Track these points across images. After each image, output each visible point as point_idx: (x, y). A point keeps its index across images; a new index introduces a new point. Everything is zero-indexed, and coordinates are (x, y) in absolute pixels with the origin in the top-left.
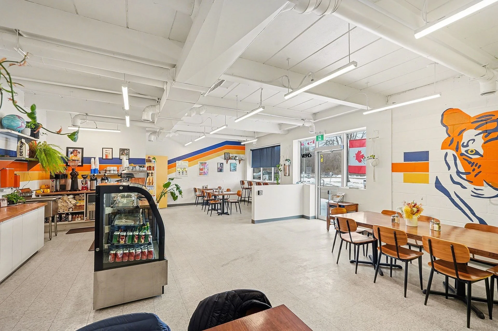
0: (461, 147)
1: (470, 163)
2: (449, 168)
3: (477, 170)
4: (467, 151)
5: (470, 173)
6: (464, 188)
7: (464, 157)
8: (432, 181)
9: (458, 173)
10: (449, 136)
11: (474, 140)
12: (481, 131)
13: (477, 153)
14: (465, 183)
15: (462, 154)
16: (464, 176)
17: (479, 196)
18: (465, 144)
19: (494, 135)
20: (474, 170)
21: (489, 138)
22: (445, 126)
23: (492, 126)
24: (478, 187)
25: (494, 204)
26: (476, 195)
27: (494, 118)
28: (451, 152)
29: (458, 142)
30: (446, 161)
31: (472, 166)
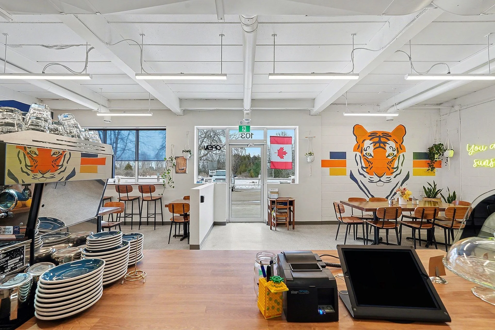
0: (364, 151)
1: (367, 161)
2: (358, 165)
4: (366, 154)
5: (367, 168)
6: (365, 177)
7: (365, 157)
8: (348, 174)
9: (362, 167)
10: (358, 143)
11: (369, 147)
12: (372, 142)
13: (371, 155)
14: (365, 174)
15: (364, 156)
16: (365, 170)
17: (371, 182)
18: (365, 149)
19: (378, 145)
20: (369, 166)
21: (376, 147)
22: (355, 135)
23: (377, 139)
24: (371, 176)
25: (378, 186)
26: (370, 181)
27: (378, 135)
28: (359, 154)
29: (362, 147)
30: (356, 159)
31: (369, 163)
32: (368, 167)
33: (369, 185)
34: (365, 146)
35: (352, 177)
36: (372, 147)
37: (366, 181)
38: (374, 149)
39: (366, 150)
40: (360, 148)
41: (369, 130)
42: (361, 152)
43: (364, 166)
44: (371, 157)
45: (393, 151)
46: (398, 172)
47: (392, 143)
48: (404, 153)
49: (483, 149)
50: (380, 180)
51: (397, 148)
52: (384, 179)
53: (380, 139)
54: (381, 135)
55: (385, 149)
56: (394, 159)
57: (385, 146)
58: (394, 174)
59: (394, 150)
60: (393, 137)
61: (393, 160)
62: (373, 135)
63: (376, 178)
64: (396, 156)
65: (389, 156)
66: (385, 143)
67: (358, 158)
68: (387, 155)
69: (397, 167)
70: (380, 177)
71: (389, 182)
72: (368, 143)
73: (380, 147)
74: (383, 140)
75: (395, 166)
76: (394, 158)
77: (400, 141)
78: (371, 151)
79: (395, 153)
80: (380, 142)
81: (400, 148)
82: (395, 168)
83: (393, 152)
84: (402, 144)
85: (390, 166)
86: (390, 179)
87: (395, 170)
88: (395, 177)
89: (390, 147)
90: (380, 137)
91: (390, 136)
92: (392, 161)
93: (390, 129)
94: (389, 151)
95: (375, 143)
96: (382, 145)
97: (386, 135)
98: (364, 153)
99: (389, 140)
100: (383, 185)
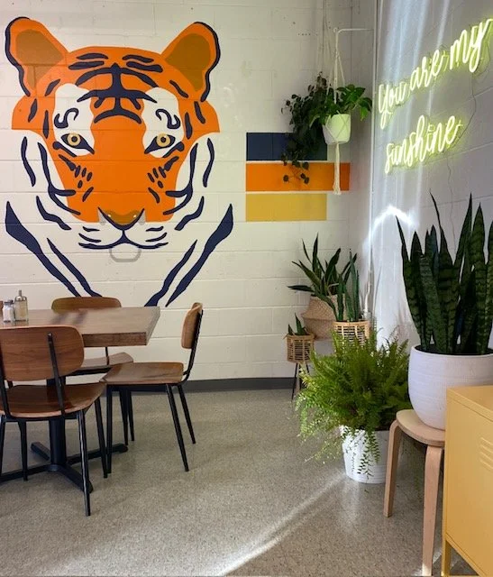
0: (55, 127)
1: (72, 166)
2: (33, 182)
3: (86, 187)
4: (65, 138)
5: (73, 192)
6: (66, 227)
7: (61, 151)
9: (52, 191)
10: (28, 94)
11: (76, 111)
12: (87, 91)
13: (84, 144)
14: (66, 217)
15: (56, 146)
17: (91, 245)
18: (61, 120)
19: (109, 104)
20: (80, 185)
21: (101, 109)
22: (15, 64)
23: (104, 82)
24: (89, 225)
25: (117, 260)
26: (88, 242)
27: (108, 64)
28: (35, 138)
29: (47, 112)
30: (25, 159)
31: (76, 176)
32: (76, 189)
33: (81, 259)
34: (60, 109)
35: (15, 227)
36: (87, 110)
37: (69, 243)
38: (96, 120)
39: (64, 125)
40: (40, 117)
41: (73, 40)
42: (46, 131)
43: (59, 185)
44: (84, 152)
45: (170, 126)
46: (191, 208)
47: (164, 98)
48: (212, 136)
50: (124, 240)
51: (187, 116)
52: (138, 233)
53: (117, 80)
54: (123, 64)
55: (139, 121)
56: (176, 158)
57: (139, 107)
58: (178, 217)
59: (174, 122)
60: (170, 72)
61: (170, 164)
62: (89, 63)
63: (108, 233)
64: (181, 147)
65: (154, 146)
66: (136, 97)
67: (33, 155)
68: (147, 143)
69: (188, 191)
70: (123, 228)
71: (156, 244)
72: (68, 95)
73: (118, 111)
74: (130, 82)
75: (180, 186)
76: (176, 153)
77: (197, 88)
78: (82, 125)
79: (179, 134)
80: (117, 91)
81: (197, 117)
82: (179, 194)
83: (173, 132)
84: (204, 98)
85: (160, 184)
86: (160, 234)
87: (179, 201)
88: (180, 227)
89: (160, 113)
90: (115, 71)
91: (158, 69)
92: (168, 166)
93: (155, 40)
94: (154, 127)
95: (98, 96)
96: (126, 104)
97: (142, 65)
98: (58, 134)
99: (154, 85)
100: (138, 257)
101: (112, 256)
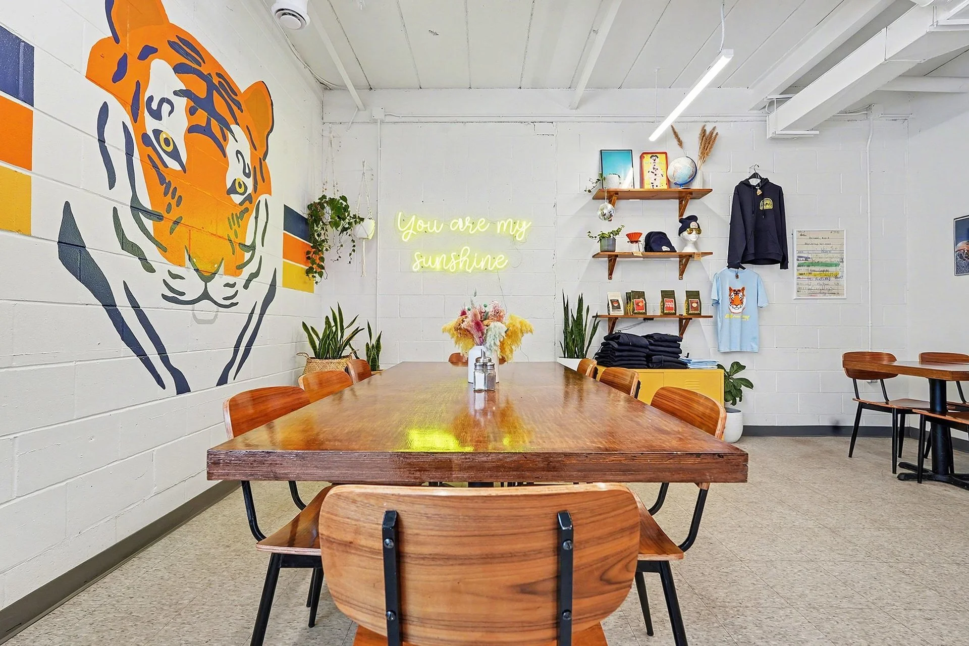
0: (145, 110)
1: (161, 178)
2: (112, 183)
4: (156, 134)
5: (160, 217)
6: (150, 269)
7: (150, 150)
9: (136, 207)
10: (116, 39)
11: (170, 102)
12: (184, 87)
13: (175, 155)
15: (145, 139)
16: (149, 223)
17: (175, 298)
18: (153, 106)
19: (202, 118)
21: (195, 120)
23: (200, 87)
25: (198, 322)
27: (204, 69)
30: (102, 141)
31: (166, 194)
32: (164, 212)
34: (153, 91)
36: (181, 112)
37: (150, 292)
38: (189, 131)
39: (158, 115)
40: (129, 82)
43: (145, 200)
44: (178, 166)
45: (244, 173)
47: (242, 140)
48: (267, 198)
49: (435, 228)
50: (206, 296)
51: (255, 168)
53: (210, 95)
54: (215, 81)
55: (224, 154)
56: (247, 210)
57: (224, 137)
58: (246, 273)
60: (247, 117)
61: (243, 212)
62: (187, 53)
63: (192, 284)
64: (250, 199)
65: (234, 189)
66: (224, 125)
67: (116, 140)
68: (228, 181)
69: (252, 248)
70: (205, 279)
71: (231, 302)
72: (163, 77)
75: (248, 241)
76: (247, 204)
77: (262, 145)
78: (176, 128)
79: (250, 185)
80: (210, 107)
81: (261, 173)
82: (248, 248)
83: (245, 180)
84: (264, 158)
85: (236, 234)
86: (234, 290)
87: (247, 255)
89: (239, 156)
90: (210, 83)
91: (240, 106)
92: (241, 215)
95: (193, 101)
97: (230, 94)
98: (149, 123)
99: (237, 122)
100: (216, 318)
101: (194, 316)
